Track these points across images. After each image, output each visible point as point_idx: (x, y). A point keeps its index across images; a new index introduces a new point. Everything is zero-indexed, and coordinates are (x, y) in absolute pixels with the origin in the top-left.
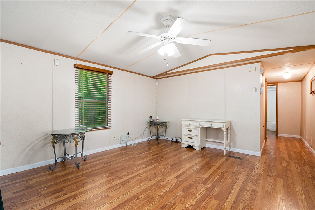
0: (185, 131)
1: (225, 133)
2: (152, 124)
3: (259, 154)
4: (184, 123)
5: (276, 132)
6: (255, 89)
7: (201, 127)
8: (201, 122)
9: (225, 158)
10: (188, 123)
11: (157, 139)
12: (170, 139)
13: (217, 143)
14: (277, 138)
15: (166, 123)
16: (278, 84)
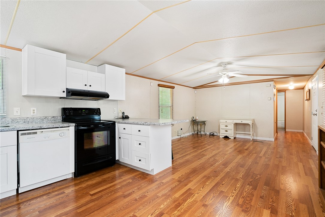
0: (222, 126)
1: (251, 127)
2: (194, 122)
3: (273, 140)
4: (221, 121)
5: (285, 128)
6: (270, 98)
7: (234, 123)
8: (234, 120)
9: (251, 143)
10: (225, 121)
11: (197, 134)
12: (208, 133)
13: (244, 135)
14: (285, 132)
15: (205, 121)
16: (286, 91)
